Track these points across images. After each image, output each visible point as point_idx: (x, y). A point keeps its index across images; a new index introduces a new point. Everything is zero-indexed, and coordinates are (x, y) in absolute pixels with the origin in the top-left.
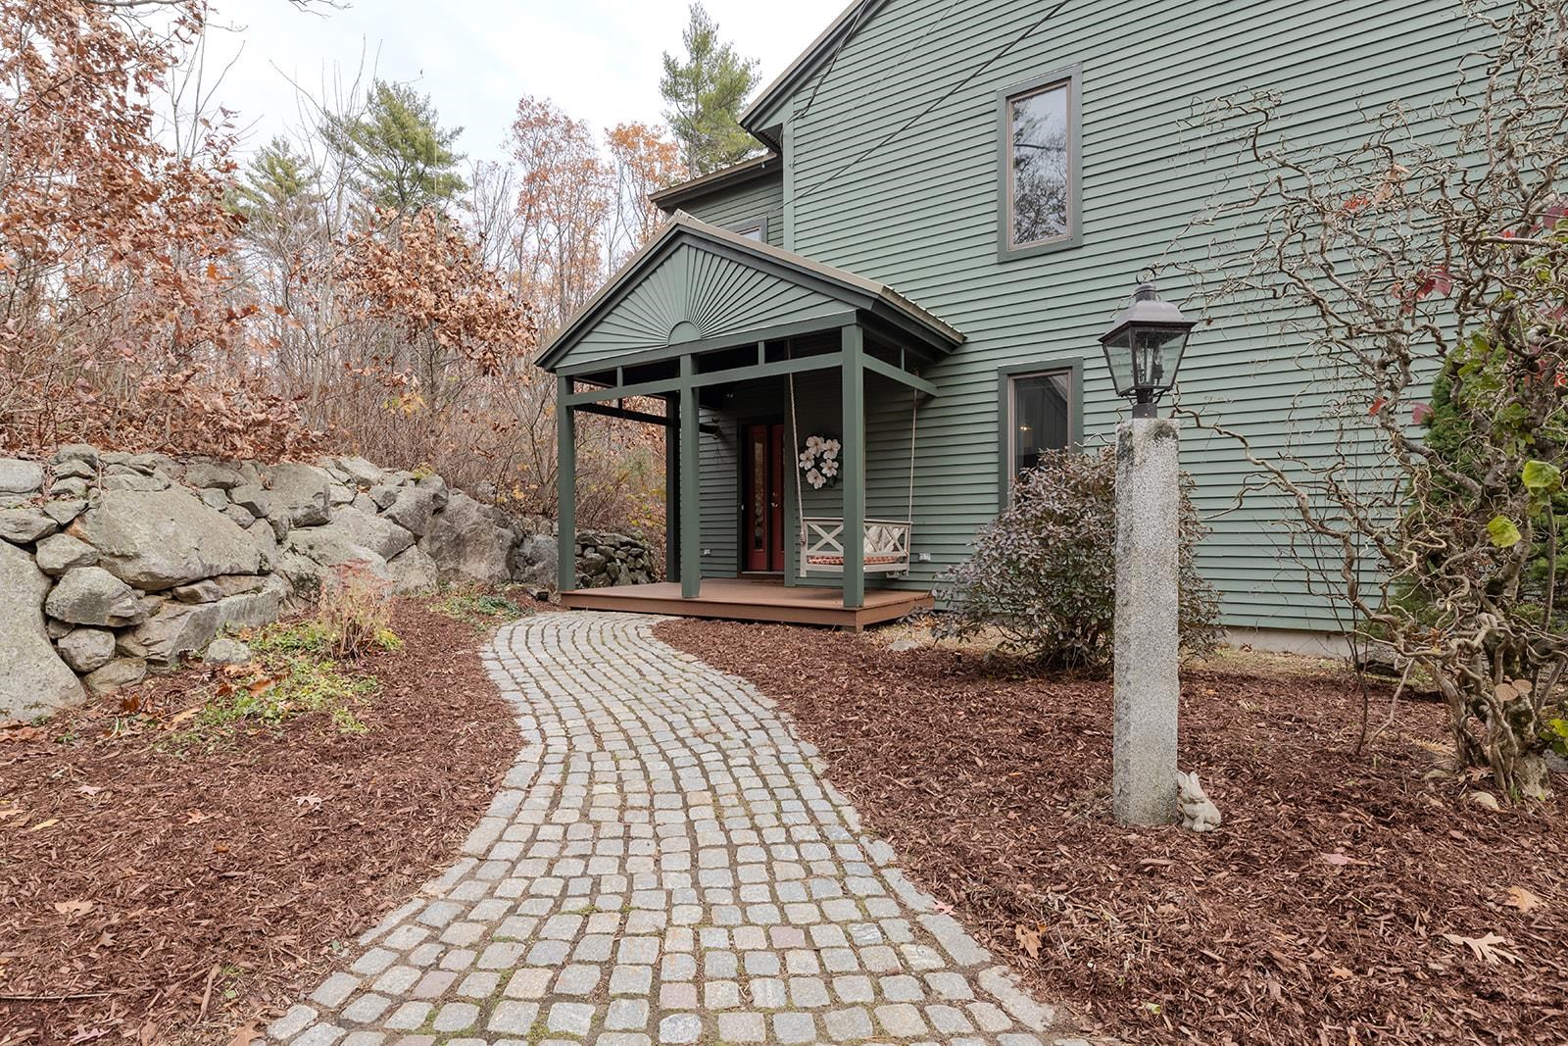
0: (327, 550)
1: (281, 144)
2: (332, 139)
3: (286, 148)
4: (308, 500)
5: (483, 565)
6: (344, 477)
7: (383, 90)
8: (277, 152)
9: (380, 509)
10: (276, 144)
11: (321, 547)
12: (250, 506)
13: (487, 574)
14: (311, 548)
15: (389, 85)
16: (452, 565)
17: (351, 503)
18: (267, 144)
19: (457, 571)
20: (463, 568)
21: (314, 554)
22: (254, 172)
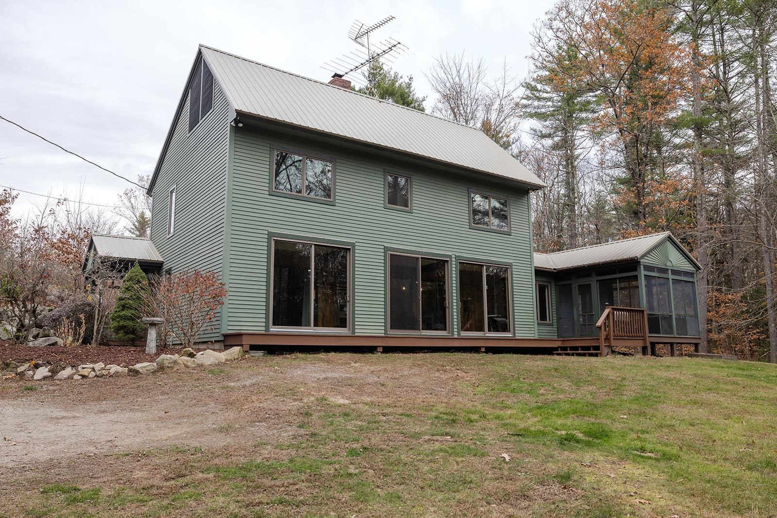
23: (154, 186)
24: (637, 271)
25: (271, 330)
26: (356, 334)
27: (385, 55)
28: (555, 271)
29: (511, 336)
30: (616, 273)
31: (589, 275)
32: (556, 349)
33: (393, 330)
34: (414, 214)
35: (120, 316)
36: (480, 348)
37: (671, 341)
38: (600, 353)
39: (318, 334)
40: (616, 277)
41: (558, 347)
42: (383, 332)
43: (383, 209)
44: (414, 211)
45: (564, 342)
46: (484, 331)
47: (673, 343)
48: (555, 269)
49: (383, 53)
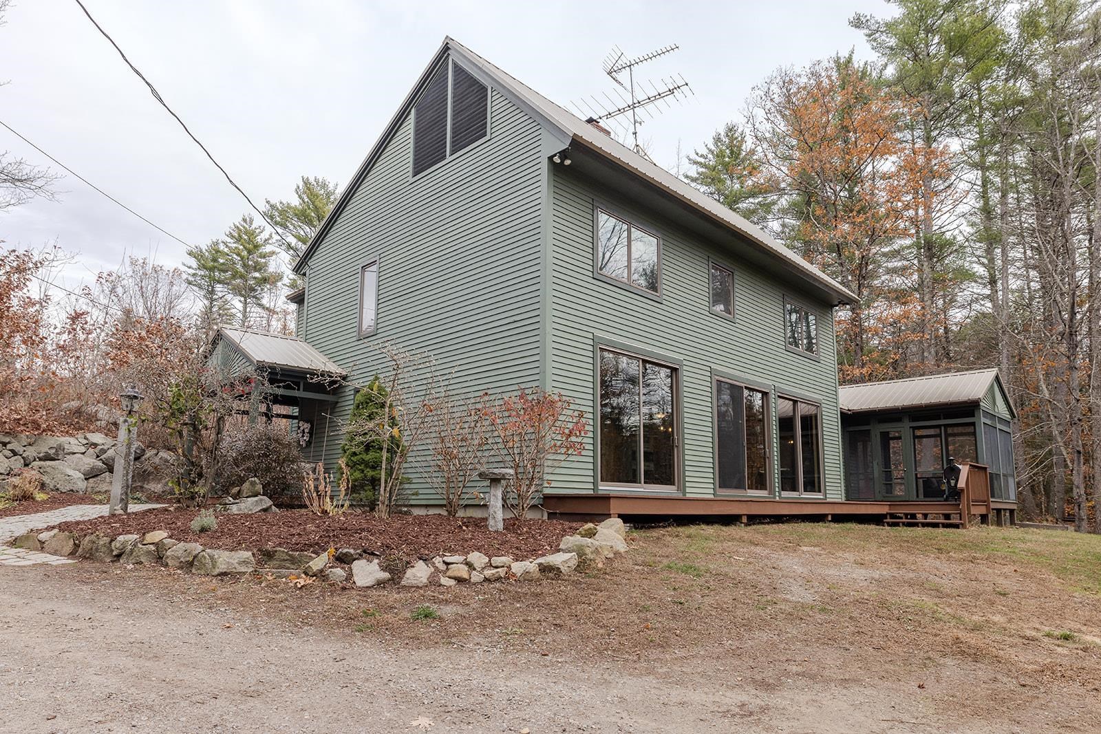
0: (48, 470)
1: (248, 219)
2: (272, 217)
3: (251, 221)
4: (46, 449)
5: (159, 485)
6: (85, 442)
7: (306, 182)
8: (245, 225)
9: (98, 456)
10: (245, 220)
11: (45, 468)
12: (12, 451)
13: (161, 490)
14: (40, 468)
15: (312, 180)
16: (139, 484)
17: (83, 453)
18: (238, 221)
19: (142, 487)
20: (145, 486)
21: (41, 471)
22: (229, 240)
23: (310, 258)
24: (974, 416)
25: (600, 488)
26: (688, 496)
27: (659, 100)
28: (850, 413)
29: (822, 497)
30: (940, 419)
31: (899, 420)
32: (885, 516)
33: (724, 490)
34: (737, 325)
35: (363, 462)
36: (827, 515)
37: (998, 507)
38: (962, 524)
39: (650, 495)
40: (941, 423)
41: (887, 514)
42: (712, 491)
43: (707, 314)
44: (738, 321)
45: (892, 507)
46: (798, 491)
47: (1001, 509)
48: (849, 410)
49: (658, 97)
